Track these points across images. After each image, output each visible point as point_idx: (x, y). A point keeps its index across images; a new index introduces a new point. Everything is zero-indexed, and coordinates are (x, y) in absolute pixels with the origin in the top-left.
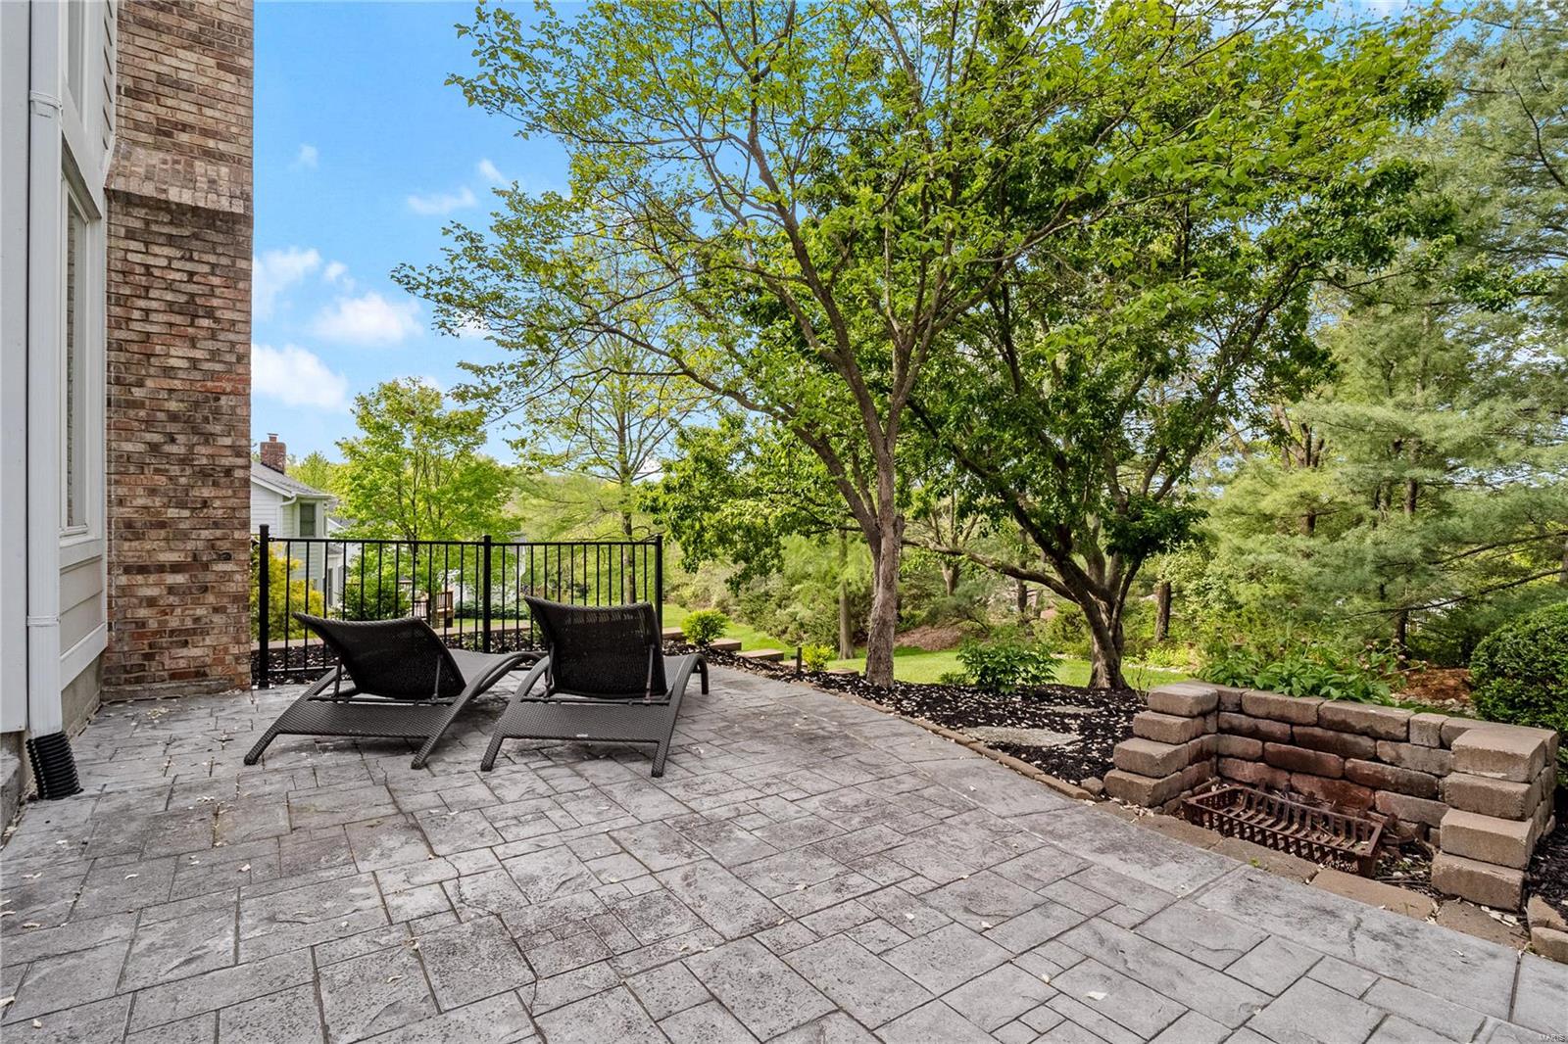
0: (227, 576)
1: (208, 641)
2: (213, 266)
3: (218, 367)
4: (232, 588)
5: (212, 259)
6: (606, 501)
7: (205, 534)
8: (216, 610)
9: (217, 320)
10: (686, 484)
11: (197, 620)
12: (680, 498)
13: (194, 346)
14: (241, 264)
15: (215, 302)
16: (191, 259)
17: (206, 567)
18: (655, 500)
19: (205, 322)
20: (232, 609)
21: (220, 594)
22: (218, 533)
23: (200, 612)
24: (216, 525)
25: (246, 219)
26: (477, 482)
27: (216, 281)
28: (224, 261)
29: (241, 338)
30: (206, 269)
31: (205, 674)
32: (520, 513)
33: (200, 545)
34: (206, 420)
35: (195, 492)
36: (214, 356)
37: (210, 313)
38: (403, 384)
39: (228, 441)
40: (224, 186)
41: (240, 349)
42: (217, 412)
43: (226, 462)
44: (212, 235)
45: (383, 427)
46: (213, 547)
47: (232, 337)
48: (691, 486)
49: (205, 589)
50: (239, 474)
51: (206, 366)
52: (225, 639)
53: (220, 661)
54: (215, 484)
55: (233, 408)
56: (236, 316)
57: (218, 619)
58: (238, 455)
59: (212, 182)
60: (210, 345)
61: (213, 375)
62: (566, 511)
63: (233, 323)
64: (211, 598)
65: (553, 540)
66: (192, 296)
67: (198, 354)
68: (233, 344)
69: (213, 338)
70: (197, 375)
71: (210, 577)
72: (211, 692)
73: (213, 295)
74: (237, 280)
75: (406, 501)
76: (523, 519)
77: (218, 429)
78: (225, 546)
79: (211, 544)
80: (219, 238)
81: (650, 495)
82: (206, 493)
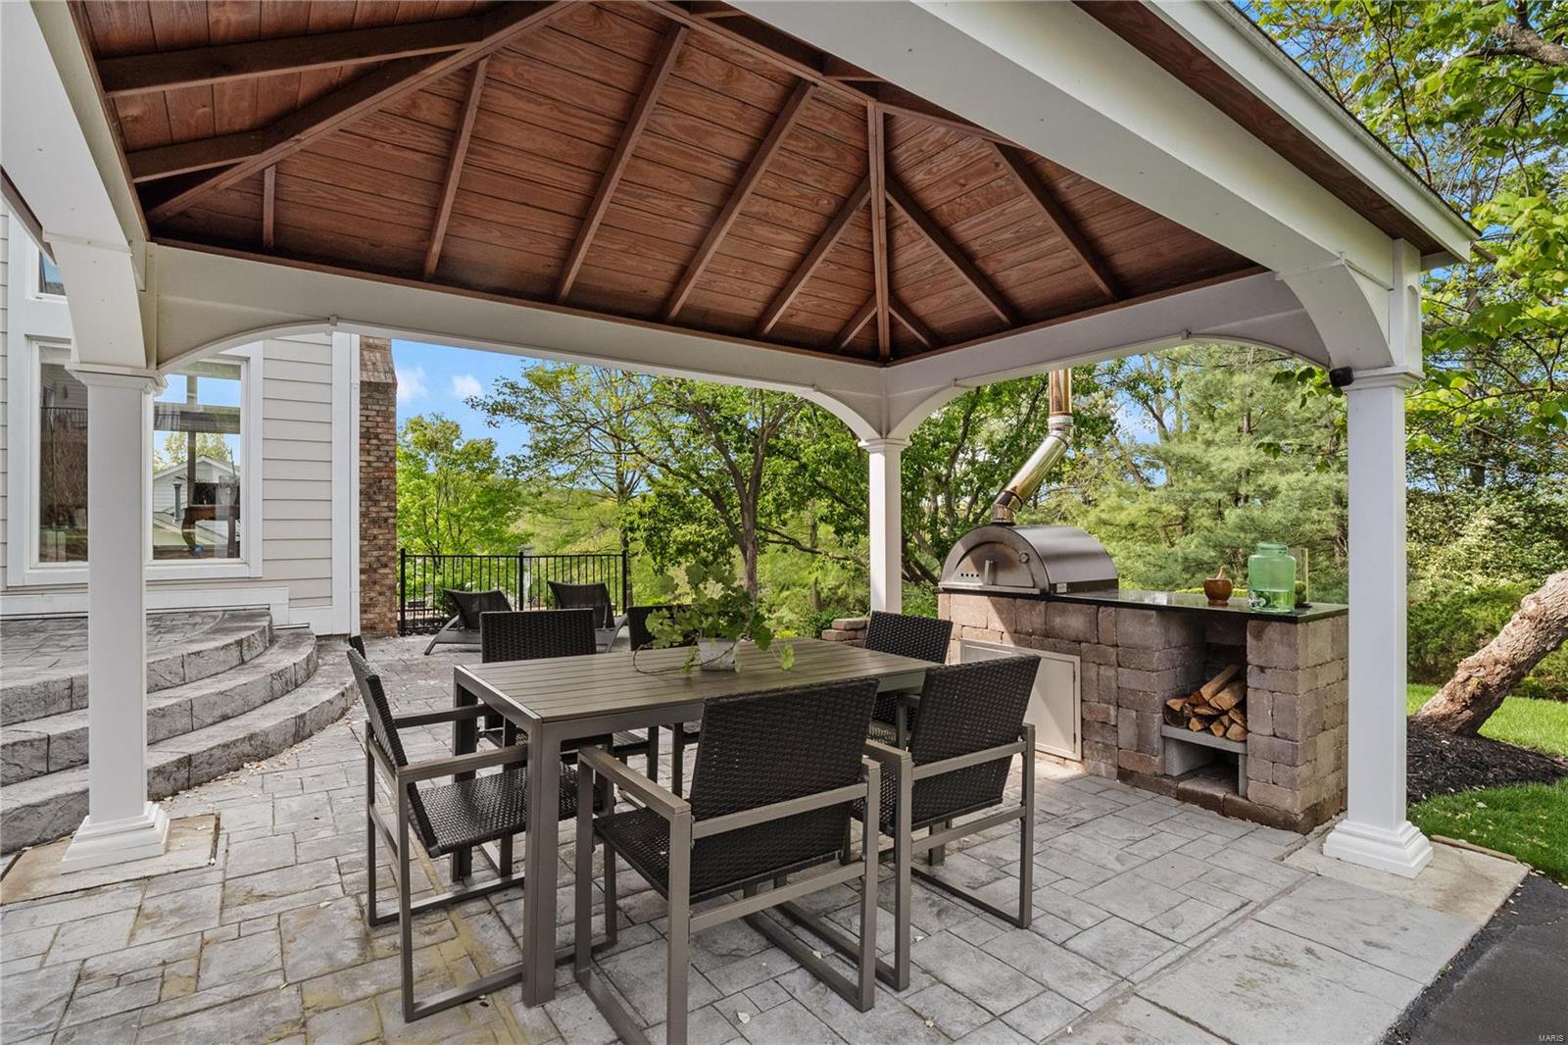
0: (385, 576)
1: (377, 610)
2: (378, 411)
3: (381, 465)
4: (388, 582)
5: (377, 408)
6: (606, 518)
7: (375, 553)
8: (380, 594)
9: (380, 440)
10: (653, 513)
11: (371, 599)
12: (648, 522)
13: (369, 455)
14: (391, 409)
15: (379, 430)
16: (367, 409)
17: (375, 571)
18: (632, 523)
19: (374, 442)
20: (388, 593)
21: (382, 586)
22: (382, 553)
23: (373, 595)
24: (380, 549)
25: (394, 385)
26: (492, 502)
27: (379, 419)
28: (383, 408)
29: (392, 448)
30: (374, 413)
31: (375, 628)
32: (530, 529)
33: (373, 559)
34: (375, 493)
35: (370, 531)
36: (379, 459)
37: (377, 437)
38: (427, 419)
39: (385, 504)
40: (380, 366)
41: (391, 454)
42: (380, 489)
43: (384, 515)
44: (376, 395)
45: (411, 456)
46: (378, 560)
47: (387, 448)
48: (657, 513)
49: (375, 583)
50: (391, 521)
51: (375, 464)
52: (385, 610)
53: (382, 621)
54: (380, 527)
55: (388, 486)
56: (389, 437)
57: (382, 599)
58: (391, 511)
59: (374, 364)
60: (376, 453)
61: (378, 469)
62: (570, 527)
63: (388, 440)
64: (378, 588)
65: (558, 552)
66: (368, 428)
67: (371, 459)
68: (388, 452)
69: (378, 449)
70: (371, 470)
71: (378, 576)
72: (379, 637)
73: (378, 427)
74: (389, 418)
75: (430, 520)
76: (532, 534)
77: (381, 497)
78: (385, 559)
79: (378, 559)
80: (381, 396)
81: (629, 519)
82: (375, 532)
